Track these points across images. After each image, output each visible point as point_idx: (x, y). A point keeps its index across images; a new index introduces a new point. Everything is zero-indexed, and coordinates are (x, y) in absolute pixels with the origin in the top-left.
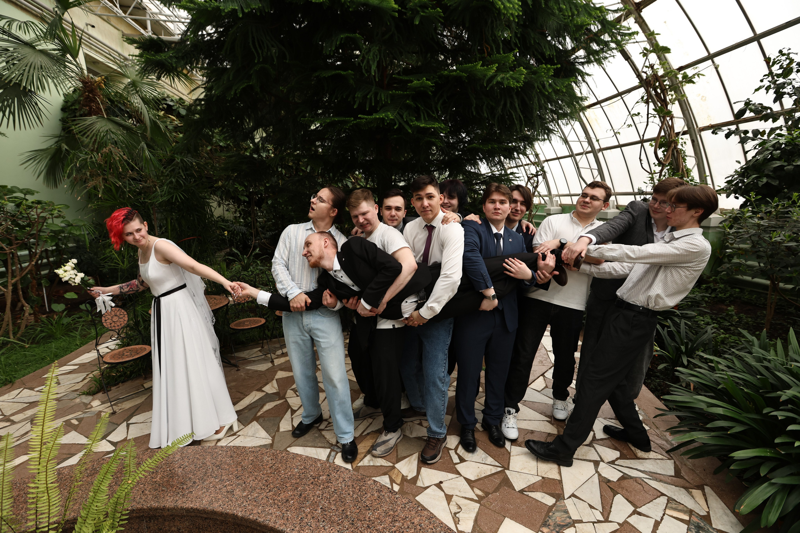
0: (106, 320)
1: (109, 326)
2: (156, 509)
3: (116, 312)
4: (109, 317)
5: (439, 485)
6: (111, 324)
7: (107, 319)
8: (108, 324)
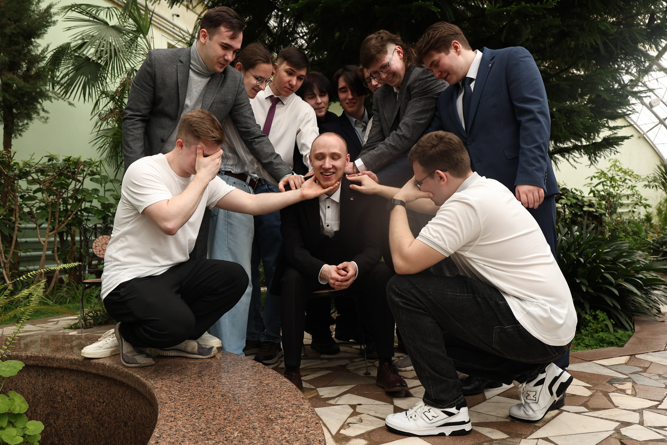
0: (96, 247)
1: (98, 253)
2: (48, 358)
3: (107, 239)
4: (99, 243)
5: (353, 407)
6: (100, 251)
7: (97, 245)
8: (98, 250)
